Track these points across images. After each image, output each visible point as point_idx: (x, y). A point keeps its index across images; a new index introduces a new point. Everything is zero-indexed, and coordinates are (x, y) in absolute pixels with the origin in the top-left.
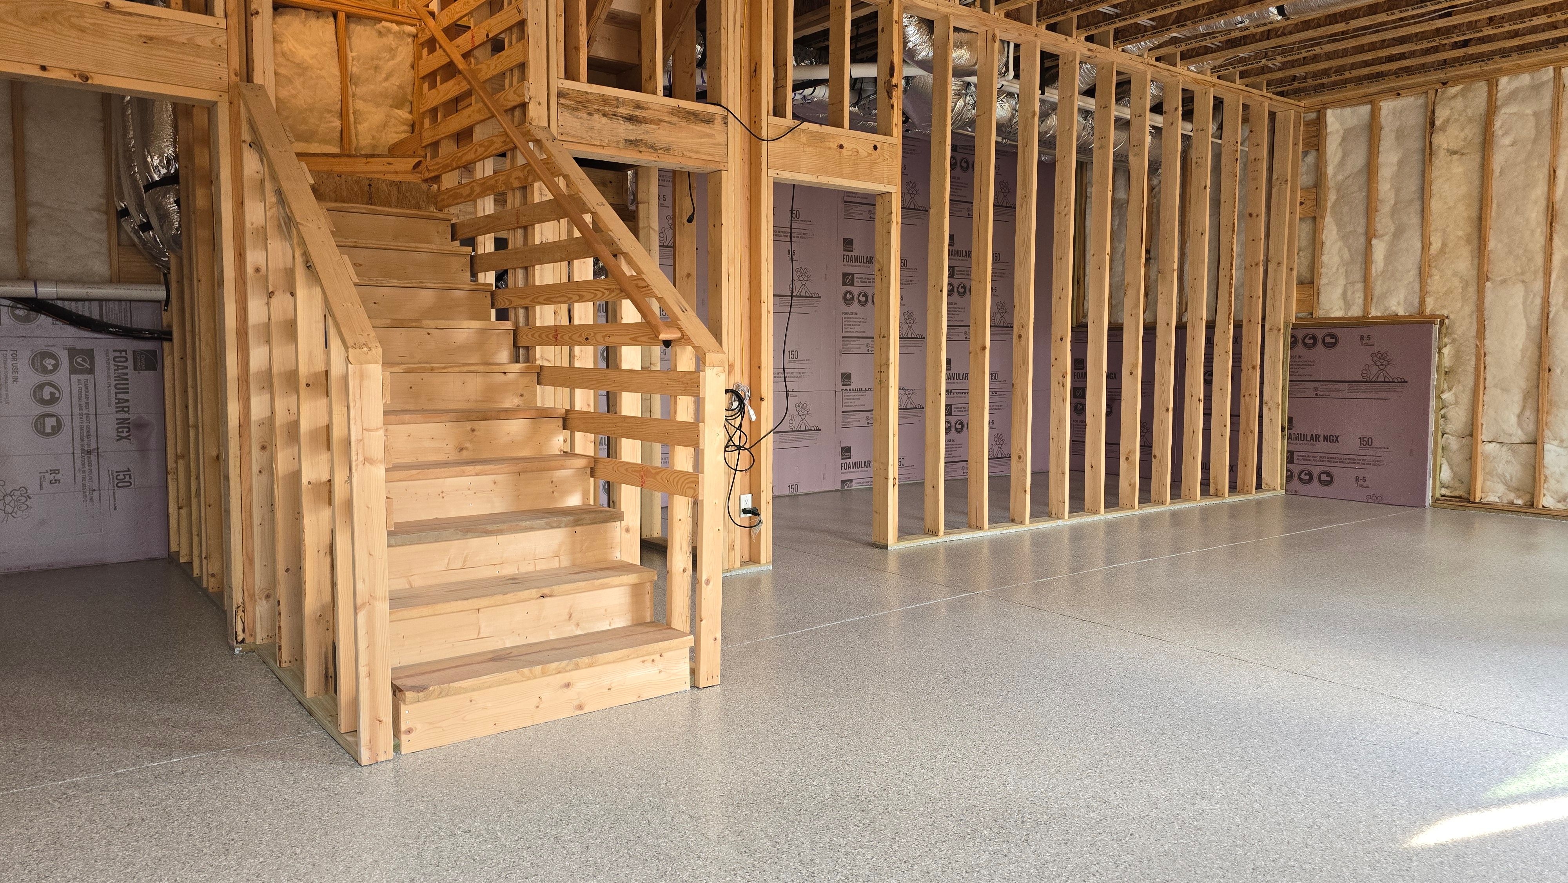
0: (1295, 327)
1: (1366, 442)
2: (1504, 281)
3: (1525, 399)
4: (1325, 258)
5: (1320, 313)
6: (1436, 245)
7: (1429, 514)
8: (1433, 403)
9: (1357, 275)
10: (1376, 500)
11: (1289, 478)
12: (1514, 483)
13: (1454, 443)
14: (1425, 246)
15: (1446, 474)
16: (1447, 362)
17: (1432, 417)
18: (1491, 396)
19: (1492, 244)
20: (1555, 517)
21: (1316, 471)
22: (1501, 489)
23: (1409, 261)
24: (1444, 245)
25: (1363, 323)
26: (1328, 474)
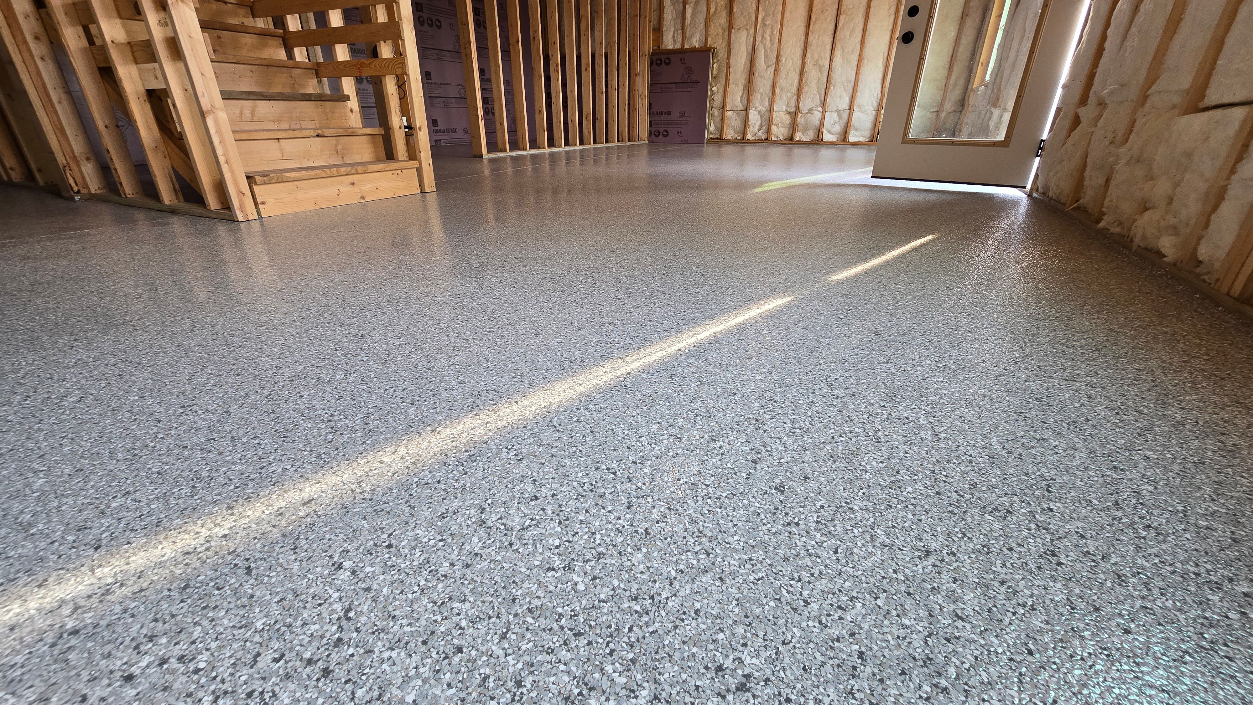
0: (653, 54)
1: (682, 114)
2: (739, 29)
3: (744, 91)
4: (665, 16)
5: (663, 47)
6: (712, 10)
7: (705, 145)
8: (709, 93)
9: (679, 26)
10: (686, 142)
11: (650, 134)
12: (738, 130)
13: (716, 112)
14: (708, 9)
15: (712, 128)
16: (715, 72)
17: (708, 99)
18: (732, 87)
19: (735, 9)
20: (751, 143)
21: (661, 130)
22: (732, 132)
23: (701, 18)
24: (716, 9)
25: (681, 52)
26: (666, 131)
